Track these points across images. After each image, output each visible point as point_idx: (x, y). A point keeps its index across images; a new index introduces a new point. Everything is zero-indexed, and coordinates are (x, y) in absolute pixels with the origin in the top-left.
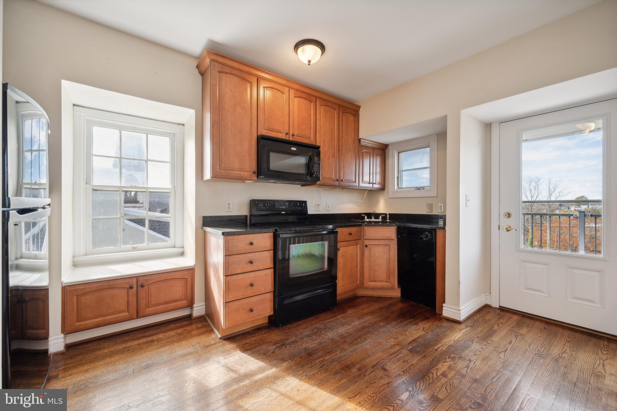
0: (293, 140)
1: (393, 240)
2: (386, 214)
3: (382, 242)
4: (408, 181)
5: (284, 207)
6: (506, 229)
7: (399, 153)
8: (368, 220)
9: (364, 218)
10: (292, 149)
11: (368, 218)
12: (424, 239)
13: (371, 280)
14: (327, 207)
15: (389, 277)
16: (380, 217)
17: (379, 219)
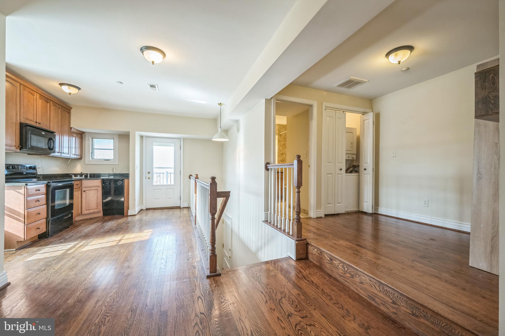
0: (39, 126)
1: (99, 186)
2: (87, 174)
3: (93, 188)
4: (98, 155)
6: (149, 178)
7: (92, 138)
8: (74, 178)
9: (71, 177)
10: (43, 133)
11: (75, 177)
12: (119, 184)
13: (87, 209)
14: (44, 169)
15: (97, 206)
16: (84, 176)
17: (82, 177)
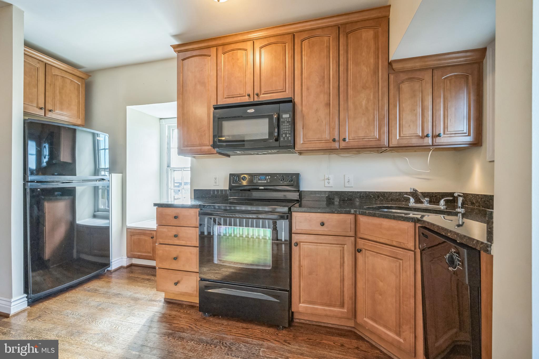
0: (258, 100)
5: (264, 181)
9: (408, 200)
14: (346, 181)
16: (442, 202)
